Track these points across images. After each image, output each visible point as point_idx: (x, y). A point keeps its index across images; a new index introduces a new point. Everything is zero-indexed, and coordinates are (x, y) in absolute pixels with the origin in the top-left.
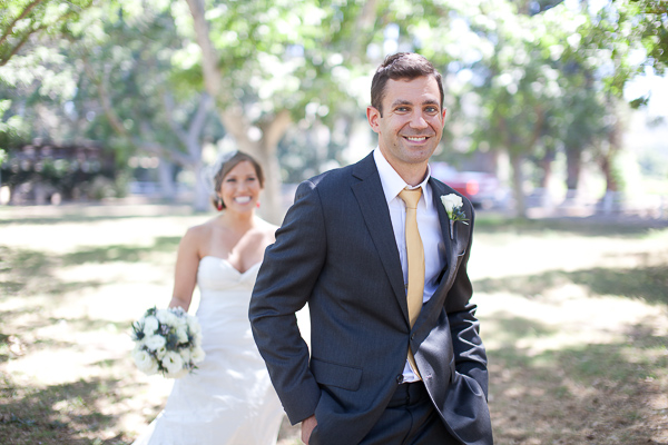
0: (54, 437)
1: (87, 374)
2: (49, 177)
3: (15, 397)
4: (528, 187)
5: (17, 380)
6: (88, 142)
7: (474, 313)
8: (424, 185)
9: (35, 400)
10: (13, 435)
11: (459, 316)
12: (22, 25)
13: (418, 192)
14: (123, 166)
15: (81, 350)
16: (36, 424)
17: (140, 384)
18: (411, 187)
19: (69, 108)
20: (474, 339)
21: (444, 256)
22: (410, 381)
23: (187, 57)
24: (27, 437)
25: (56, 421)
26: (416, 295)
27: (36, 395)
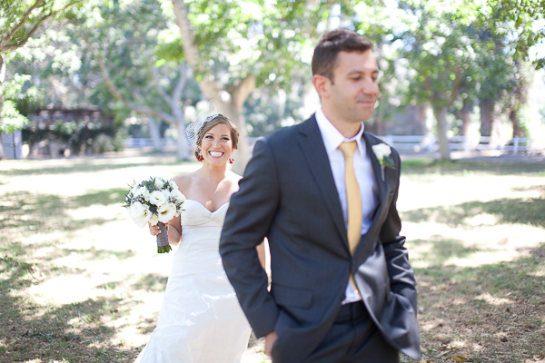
0: (69, 347)
1: (95, 295)
2: (62, 136)
3: (37, 315)
4: (450, 134)
5: (38, 301)
6: (92, 107)
7: (403, 243)
8: (358, 138)
9: (53, 317)
10: (36, 346)
11: (391, 246)
12: (36, 12)
13: (354, 144)
14: (120, 125)
15: (89, 276)
16: (54, 336)
17: (137, 302)
18: (347, 140)
19: (76, 79)
20: (405, 265)
21: (377, 197)
22: (353, 300)
23: (169, 35)
24: (47, 348)
25: (70, 334)
26: (355, 229)
27: (53, 313)
